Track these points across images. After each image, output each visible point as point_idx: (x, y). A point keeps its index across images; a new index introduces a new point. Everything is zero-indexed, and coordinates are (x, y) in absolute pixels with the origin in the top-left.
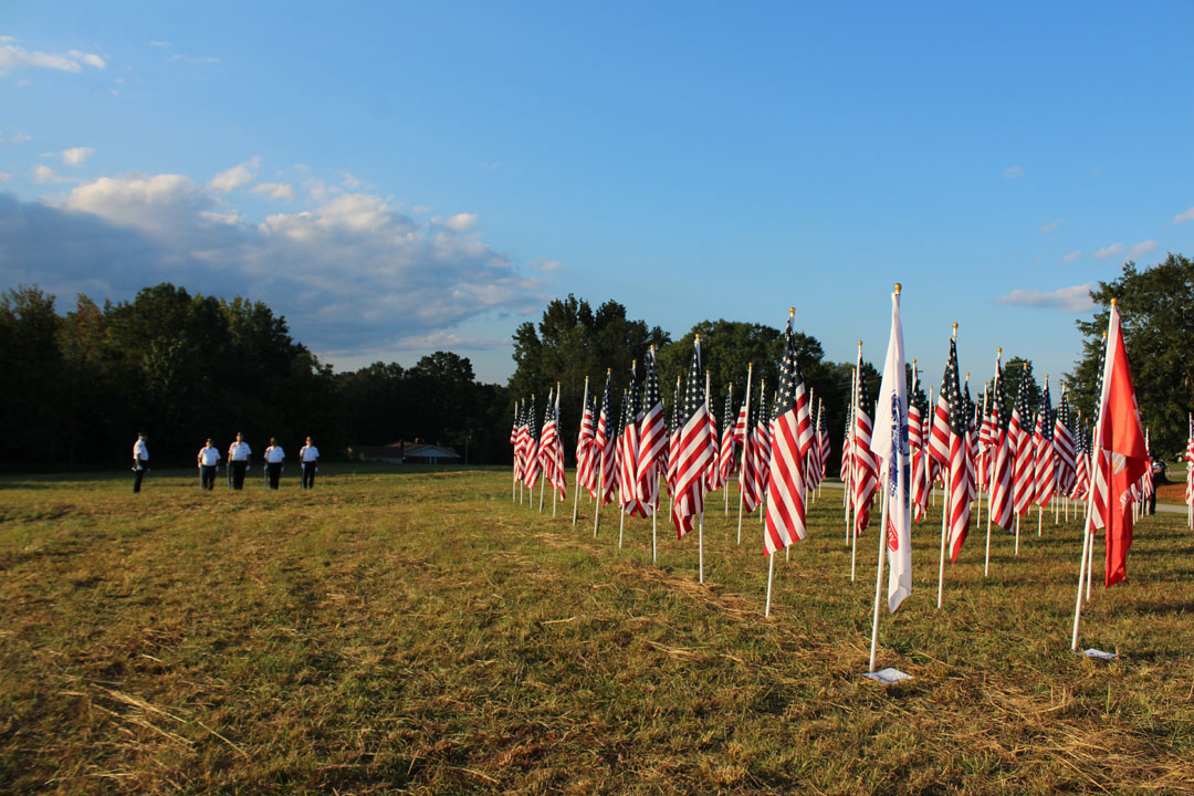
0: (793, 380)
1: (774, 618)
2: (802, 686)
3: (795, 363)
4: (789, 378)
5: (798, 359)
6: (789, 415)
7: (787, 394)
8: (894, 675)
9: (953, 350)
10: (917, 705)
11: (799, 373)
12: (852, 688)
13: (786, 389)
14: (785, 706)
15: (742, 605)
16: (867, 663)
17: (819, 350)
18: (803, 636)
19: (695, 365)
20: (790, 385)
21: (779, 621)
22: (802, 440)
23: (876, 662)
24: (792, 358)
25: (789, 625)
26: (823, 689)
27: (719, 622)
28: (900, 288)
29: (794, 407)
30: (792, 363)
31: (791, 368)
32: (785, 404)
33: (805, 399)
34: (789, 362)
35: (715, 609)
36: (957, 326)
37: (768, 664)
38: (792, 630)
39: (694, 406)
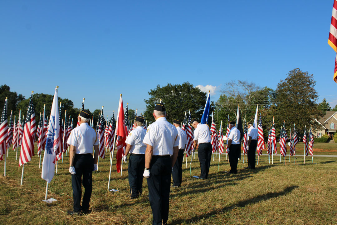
0: (31, 113)
1: (23, 186)
2: (20, 205)
3: (32, 108)
4: (29, 112)
5: (33, 106)
6: (28, 123)
7: (28, 117)
8: (52, 200)
9: (83, 106)
10: (54, 208)
11: (32, 110)
12: (36, 205)
13: (28, 115)
14: (10, 212)
15: (14, 182)
16: (45, 197)
17: (72, 104)
18: (30, 191)
19: (5, 107)
20: (29, 114)
21: (24, 186)
22: (32, 131)
23: (47, 197)
24: (31, 106)
25: (27, 187)
26: (26, 206)
27: (3, 188)
28: (58, 87)
29: (30, 121)
30: (31, 107)
31: (30, 109)
32: (27, 120)
33: (34, 119)
34: (30, 107)
35: (5, 184)
36: (84, 99)
37: (13, 200)
38: (27, 189)
39: (3, 120)
